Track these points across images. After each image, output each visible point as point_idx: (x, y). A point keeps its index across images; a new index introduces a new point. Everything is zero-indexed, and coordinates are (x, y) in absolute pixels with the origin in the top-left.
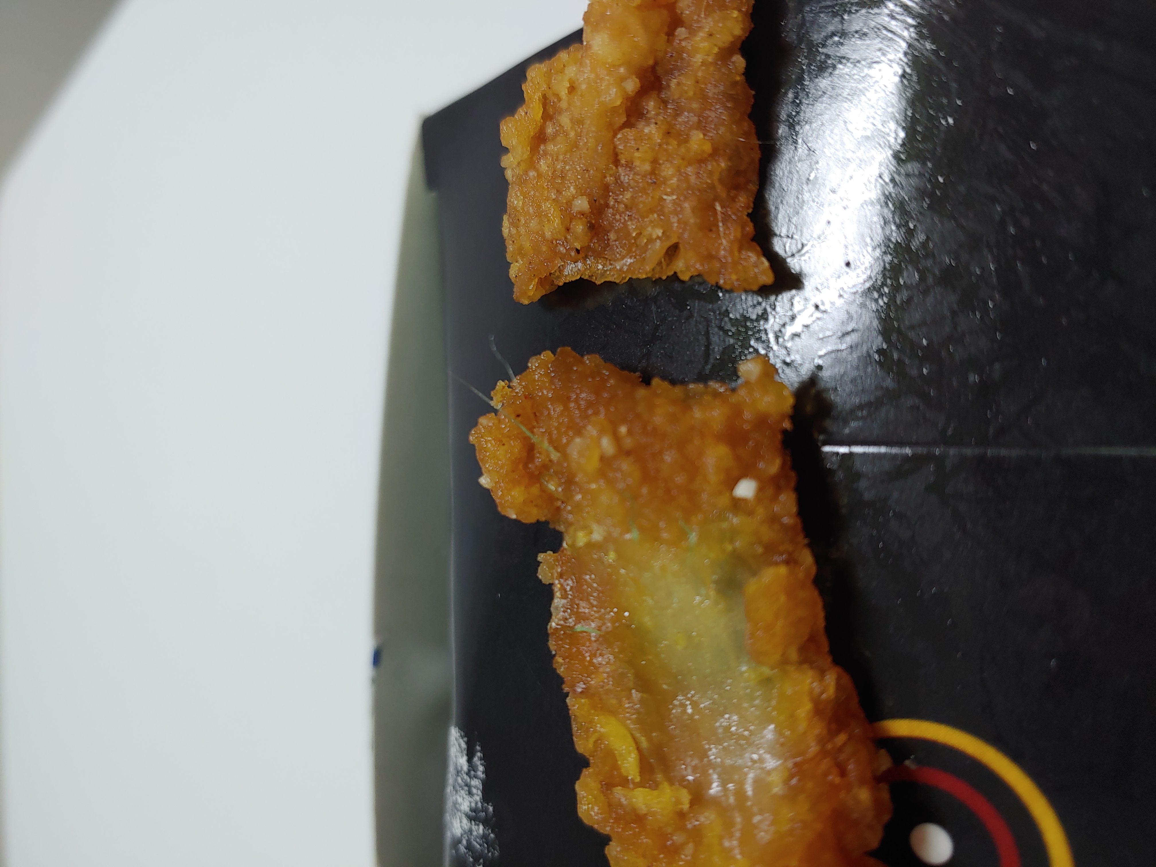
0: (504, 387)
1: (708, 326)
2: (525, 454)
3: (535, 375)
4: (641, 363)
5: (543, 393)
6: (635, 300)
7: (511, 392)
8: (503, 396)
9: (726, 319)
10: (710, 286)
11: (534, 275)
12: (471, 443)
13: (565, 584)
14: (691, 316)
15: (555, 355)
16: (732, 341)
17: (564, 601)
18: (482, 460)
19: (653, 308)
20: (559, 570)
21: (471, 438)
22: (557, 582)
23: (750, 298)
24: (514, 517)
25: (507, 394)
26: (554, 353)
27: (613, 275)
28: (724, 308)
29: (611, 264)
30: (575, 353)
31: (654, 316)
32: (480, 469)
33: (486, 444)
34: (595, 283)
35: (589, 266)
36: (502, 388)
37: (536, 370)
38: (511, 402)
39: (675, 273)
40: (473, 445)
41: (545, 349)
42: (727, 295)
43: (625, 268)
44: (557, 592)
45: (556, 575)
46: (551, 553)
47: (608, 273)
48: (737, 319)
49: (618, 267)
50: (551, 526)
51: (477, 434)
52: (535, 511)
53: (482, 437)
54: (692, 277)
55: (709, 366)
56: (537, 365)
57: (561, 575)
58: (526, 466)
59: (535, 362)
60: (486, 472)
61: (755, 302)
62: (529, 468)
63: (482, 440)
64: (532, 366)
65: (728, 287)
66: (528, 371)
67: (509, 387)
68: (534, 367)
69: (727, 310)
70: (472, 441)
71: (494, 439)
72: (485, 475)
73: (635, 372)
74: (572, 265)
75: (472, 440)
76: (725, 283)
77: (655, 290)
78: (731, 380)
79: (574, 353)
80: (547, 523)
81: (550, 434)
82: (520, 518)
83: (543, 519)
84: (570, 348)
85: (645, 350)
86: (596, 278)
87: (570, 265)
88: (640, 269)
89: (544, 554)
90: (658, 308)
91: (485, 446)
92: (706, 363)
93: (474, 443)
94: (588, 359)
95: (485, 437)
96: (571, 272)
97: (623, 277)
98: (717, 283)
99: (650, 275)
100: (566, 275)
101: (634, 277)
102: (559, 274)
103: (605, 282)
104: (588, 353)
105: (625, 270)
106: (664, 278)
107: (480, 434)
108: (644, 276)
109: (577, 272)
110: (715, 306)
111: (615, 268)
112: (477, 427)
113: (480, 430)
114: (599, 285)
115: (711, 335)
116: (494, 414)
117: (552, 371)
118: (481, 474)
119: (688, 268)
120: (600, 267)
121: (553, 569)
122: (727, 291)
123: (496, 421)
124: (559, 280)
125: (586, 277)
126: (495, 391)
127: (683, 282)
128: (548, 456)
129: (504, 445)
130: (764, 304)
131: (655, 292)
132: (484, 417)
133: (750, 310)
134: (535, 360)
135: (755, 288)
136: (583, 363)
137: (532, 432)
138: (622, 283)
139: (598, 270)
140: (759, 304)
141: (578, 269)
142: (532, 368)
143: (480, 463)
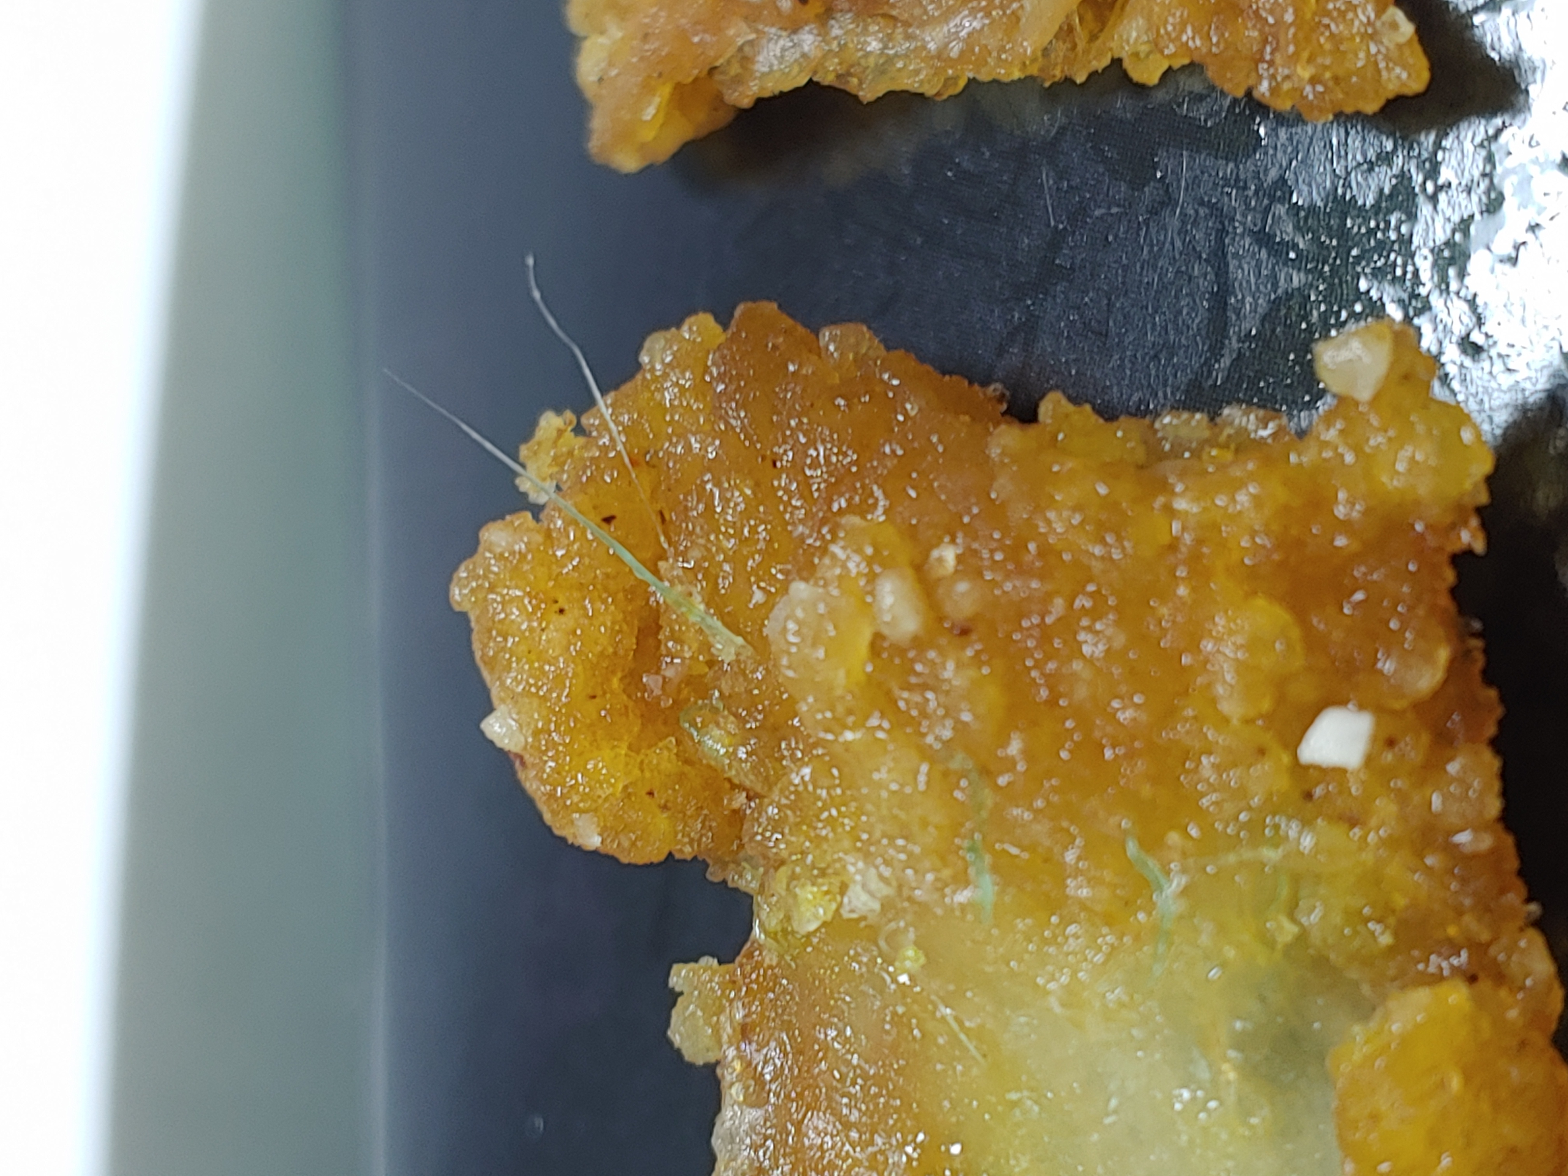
0: (560, 432)
1: (1222, 232)
2: (631, 642)
3: (661, 390)
4: (1006, 355)
5: (688, 447)
6: (988, 154)
7: (584, 448)
8: (558, 461)
9: (1281, 209)
10: (1227, 103)
11: (660, 75)
12: (457, 608)
13: (759, 1058)
14: (1168, 201)
15: (725, 326)
16: (1298, 279)
17: (754, 1114)
18: (491, 663)
19: (1047, 178)
20: (739, 1016)
21: (456, 593)
22: (731, 1053)
23: (1355, 142)
24: (593, 841)
25: (570, 453)
26: (724, 320)
27: (917, 72)
28: (1273, 174)
29: (908, 37)
30: (790, 322)
31: (1049, 202)
32: (485, 692)
33: (503, 610)
34: (856, 97)
35: (839, 44)
36: (555, 434)
37: (665, 376)
38: (584, 479)
39: (1117, 62)
40: (464, 617)
41: (692, 311)
42: (1283, 133)
43: (955, 50)
44: (732, 1084)
45: (728, 1030)
46: (714, 962)
47: (900, 65)
48: (1312, 209)
49: (932, 46)
50: (714, 875)
51: (477, 577)
52: (662, 822)
53: (492, 589)
54: (1169, 73)
55: (1226, 362)
56: (668, 359)
57: (745, 1032)
58: (632, 679)
59: (664, 350)
60: (503, 701)
61: (1371, 154)
62: (644, 688)
63: (493, 596)
64: (651, 362)
65: (1284, 105)
66: (639, 377)
67: (579, 430)
68: (658, 367)
69: (1283, 180)
70: (459, 604)
71: (529, 594)
72: (501, 710)
73: (984, 384)
74: (781, 42)
75: (457, 597)
76: (1274, 90)
77: (1053, 119)
78: (1295, 405)
79: (787, 322)
80: (698, 864)
81: (711, 578)
82: (612, 848)
83: (688, 852)
84: (775, 306)
85: (1017, 316)
86: (861, 83)
87: (776, 42)
88: (1002, 49)
89: (692, 965)
90: (1060, 176)
91: (502, 616)
92: (1216, 352)
93: (466, 607)
94: (833, 339)
95: (499, 590)
96: (780, 63)
97: (947, 80)
98: (1249, 94)
99: (1034, 70)
100: (764, 74)
101: (984, 76)
102: (739, 71)
103: (890, 94)
104: (834, 321)
105: (954, 53)
106: (1080, 79)
107: (485, 577)
108: (1016, 75)
109: (800, 64)
110: (1247, 169)
111: (924, 47)
112: (477, 558)
113: (487, 570)
114: (869, 104)
115: (1233, 263)
116: (529, 515)
117: (721, 378)
118: (489, 709)
119: (1156, 46)
120: (874, 45)
121: (721, 1010)
122: (1281, 119)
123: (539, 538)
124: (741, 89)
125: (827, 79)
126: (532, 443)
127: (1141, 89)
128: (707, 646)
129: (561, 611)
130: (1399, 161)
131: (1052, 125)
132: (499, 524)
133: (1356, 178)
134: (662, 342)
135: (1371, 107)
136: (819, 352)
137: (656, 572)
138: (945, 97)
139: (867, 54)
140: (1386, 158)
141: (804, 55)
142: (653, 370)
143: (486, 674)
